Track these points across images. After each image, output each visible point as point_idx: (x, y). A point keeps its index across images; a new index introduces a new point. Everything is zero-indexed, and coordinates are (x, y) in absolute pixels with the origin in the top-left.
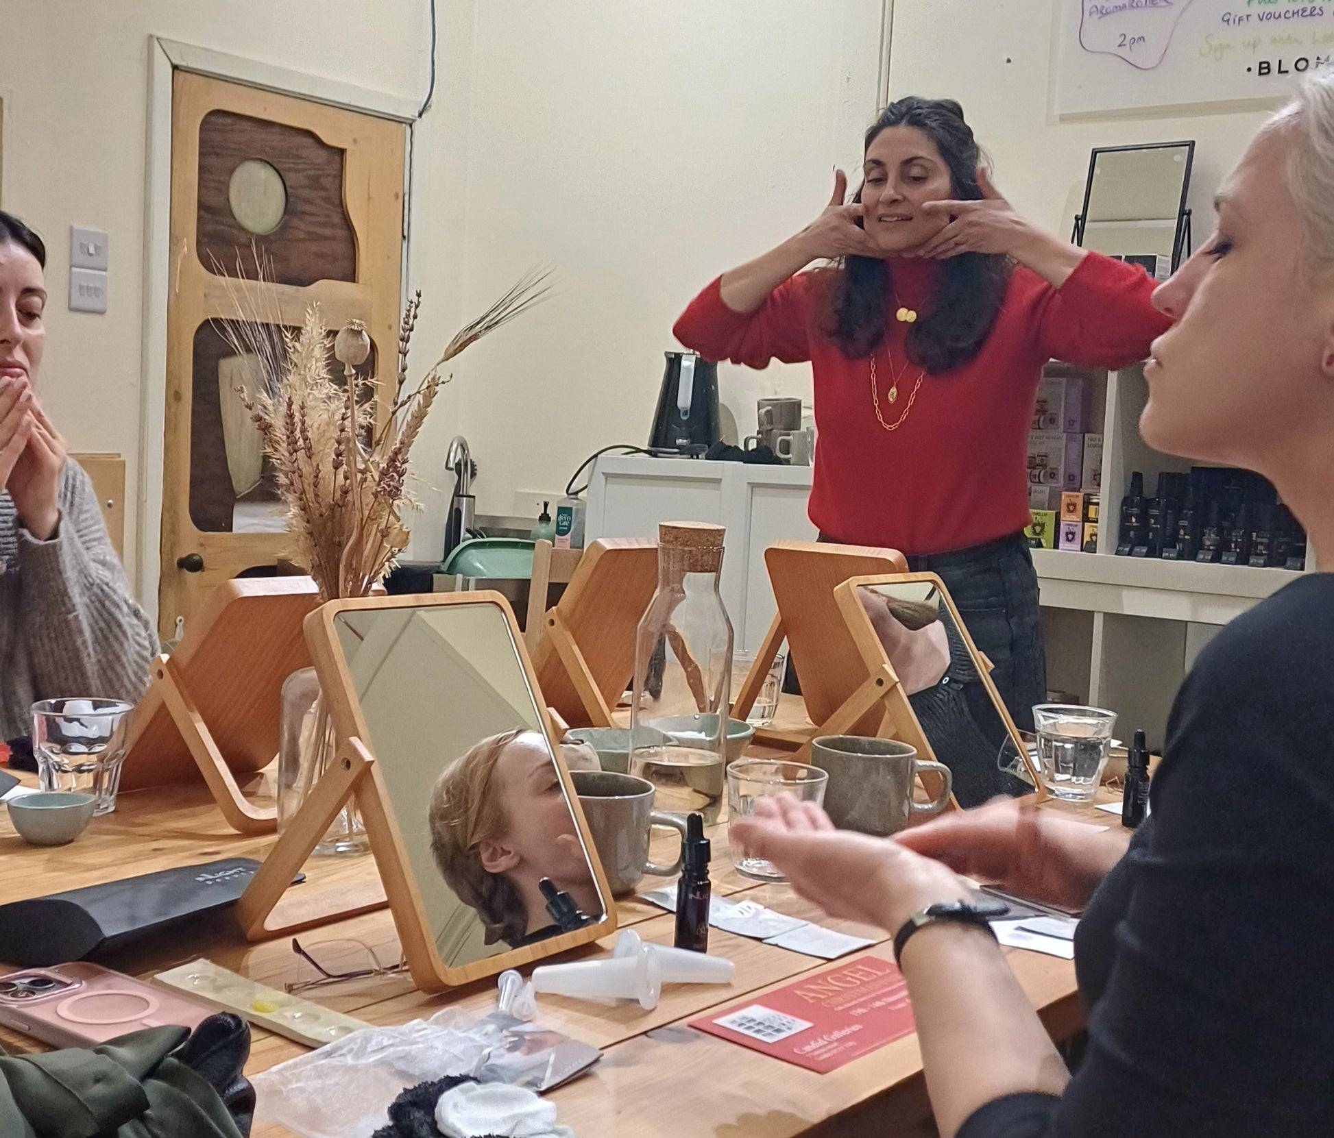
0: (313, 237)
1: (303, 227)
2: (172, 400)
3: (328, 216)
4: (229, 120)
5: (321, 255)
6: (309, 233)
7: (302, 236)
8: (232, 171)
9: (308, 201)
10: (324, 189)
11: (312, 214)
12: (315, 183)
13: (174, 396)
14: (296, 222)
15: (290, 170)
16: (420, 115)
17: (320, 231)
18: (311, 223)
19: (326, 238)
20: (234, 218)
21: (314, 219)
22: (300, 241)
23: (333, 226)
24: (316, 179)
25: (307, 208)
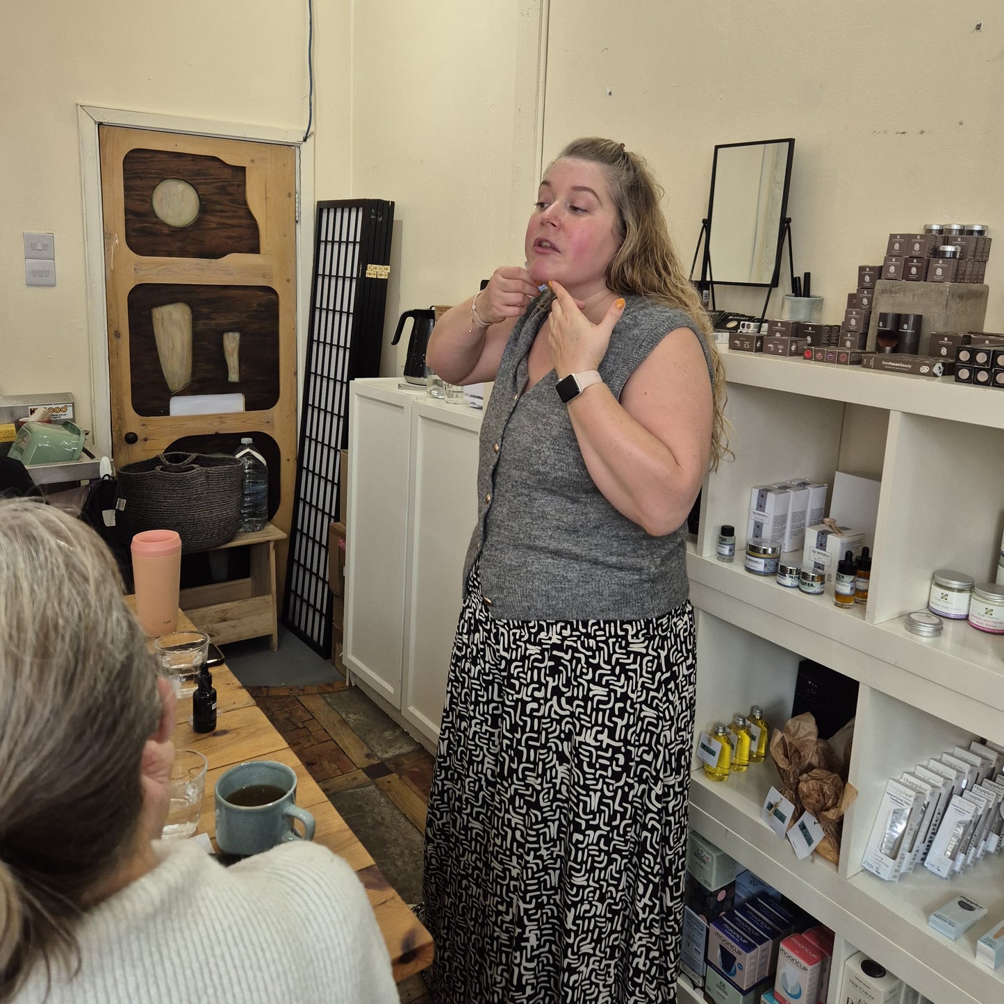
0: (222, 226)
1: (213, 219)
2: (113, 337)
3: (234, 212)
4: (148, 155)
5: (230, 238)
6: (220, 224)
7: (215, 226)
8: (154, 187)
9: (216, 203)
10: (230, 194)
11: (221, 211)
12: (223, 190)
13: (113, 335)
14: (209, 217)
15: (200, 184)
16: (305, 140)
17: (228, 221)
18: (221, 217)
19: (233, 226)
20: (157, 217)
21: (223, 214)
22: (213, 229)
23: (240, 217)
24: (224, 188)
25: (219, 207)
